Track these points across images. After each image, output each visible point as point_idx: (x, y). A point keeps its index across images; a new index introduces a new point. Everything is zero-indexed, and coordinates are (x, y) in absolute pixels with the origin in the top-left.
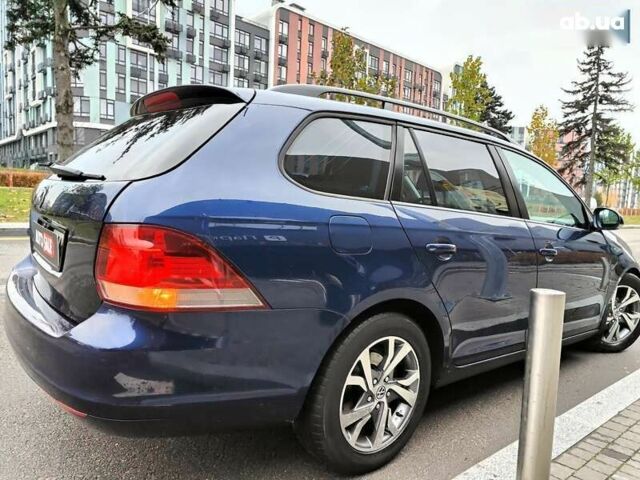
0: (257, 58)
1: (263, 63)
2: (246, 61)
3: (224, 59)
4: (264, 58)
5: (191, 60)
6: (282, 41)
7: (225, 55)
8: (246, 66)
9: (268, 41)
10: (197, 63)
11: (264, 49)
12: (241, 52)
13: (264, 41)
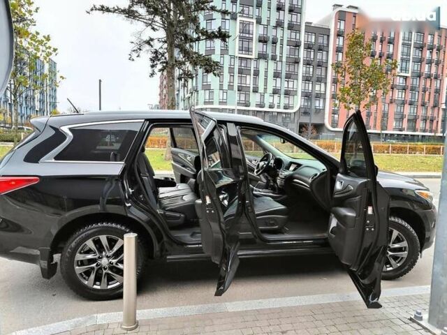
0: (320, 50)
1: (325, 53)
2: (312, 53)
3: (297, 54)
4: (325, 49)
5: (274, 58)
6: (339, 34)
7: (297, 51)
8: (312, 57)
9: (328, 36)
10: (278, 60)
11: (325, 42)
12: (309, 47)
13: (326, 37)
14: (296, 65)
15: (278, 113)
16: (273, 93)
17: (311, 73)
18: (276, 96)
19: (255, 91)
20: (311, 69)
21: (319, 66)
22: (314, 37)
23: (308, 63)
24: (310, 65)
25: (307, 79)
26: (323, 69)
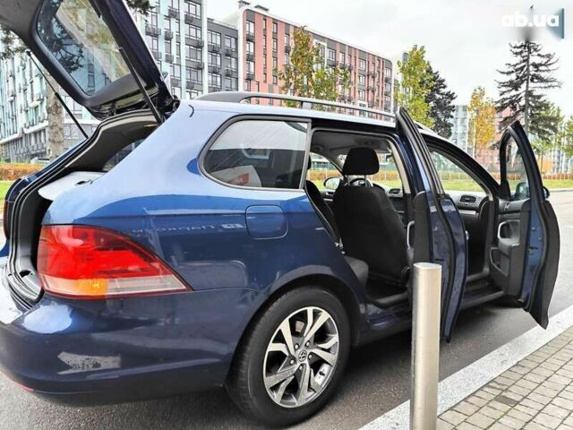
0: (227, 55)
1: (233, 60)
2: (219, 59)
3: (199, 58)
4: (234, 55)
5: (169, 60)
6: (249, 39)
7: (199, 53)
8: (219, 63)
9: (237, 39)
10: (175, 62)
11: (233, 47)
12: (214, 50)
13: (233, 40)
14: (200, 71)
17: (219, 84)
20: (219, 79)
21: (227, 75)
22: (219, 38)
23: (214, 71)
24: (216, 73)
26: (233, 80)
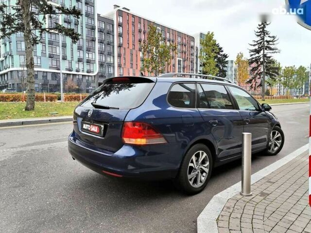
0: (108, 33)
1: (111, 36)
2: (103, 35)
3: (93, 34)
4: (112, 33)
6: (119, 25)
7: (93, 32)
9: (113, 25)
11: (111, 29)
12: (100, 31)
13: (111, 25)
14: (93, 42)
15: (83, 75)
16: (78, 61)
17: (104, 49)
18: (81, 63)
19: (64, 58)
20: (104, 46)
21: (108, 44)
22: (103, 24)
23: (101, 42)
24: (102, 43)
25: (101, 53)
26: (111, 47)
